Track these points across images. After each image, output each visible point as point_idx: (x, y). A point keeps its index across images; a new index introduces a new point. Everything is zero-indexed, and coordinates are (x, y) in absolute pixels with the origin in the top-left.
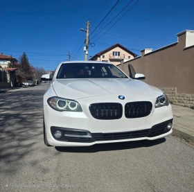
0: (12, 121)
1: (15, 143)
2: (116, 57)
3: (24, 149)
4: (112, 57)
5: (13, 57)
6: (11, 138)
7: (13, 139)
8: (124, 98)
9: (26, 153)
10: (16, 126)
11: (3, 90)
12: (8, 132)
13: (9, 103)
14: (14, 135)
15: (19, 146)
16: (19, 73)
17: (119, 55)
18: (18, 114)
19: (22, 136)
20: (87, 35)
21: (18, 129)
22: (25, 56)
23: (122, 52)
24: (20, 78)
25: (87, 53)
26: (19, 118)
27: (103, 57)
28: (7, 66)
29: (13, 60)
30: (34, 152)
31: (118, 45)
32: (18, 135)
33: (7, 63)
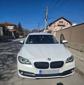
0: (10, 59)
1: (8, 71)
2: (61, 24)
3: (11, 75)
4: (59, 24)
5: (15, 24)
6: (7, 68)
7: (8, 69)
8: (50, 59)
9: (11, 77)
10: (11, 62)
11: (11, 40)
12: (7, 65)
13: (11, 48)
14: (9, 67)
15: (9, 73)
16: (17, 32)
17: (62, 23)
18: (13, 55)
19: (12, 67)
20: (47, 14)
21: (11, 63)
22: (20, 24)
23: (64, 21)
24: (18, 34)
25: (46, 23)
26: (13, 57)
27: (55, 24)
28: (12, 28)
29: (15, 26)
30: (14, 77)
31: (62, 18)
32: (10, 67)
33: (13, 27)
